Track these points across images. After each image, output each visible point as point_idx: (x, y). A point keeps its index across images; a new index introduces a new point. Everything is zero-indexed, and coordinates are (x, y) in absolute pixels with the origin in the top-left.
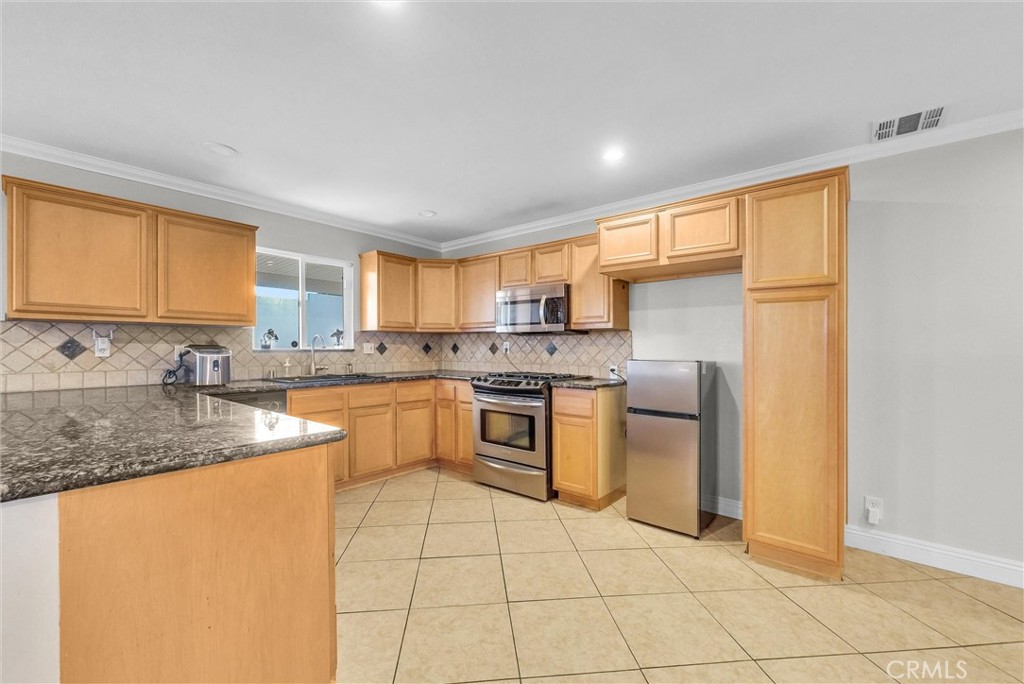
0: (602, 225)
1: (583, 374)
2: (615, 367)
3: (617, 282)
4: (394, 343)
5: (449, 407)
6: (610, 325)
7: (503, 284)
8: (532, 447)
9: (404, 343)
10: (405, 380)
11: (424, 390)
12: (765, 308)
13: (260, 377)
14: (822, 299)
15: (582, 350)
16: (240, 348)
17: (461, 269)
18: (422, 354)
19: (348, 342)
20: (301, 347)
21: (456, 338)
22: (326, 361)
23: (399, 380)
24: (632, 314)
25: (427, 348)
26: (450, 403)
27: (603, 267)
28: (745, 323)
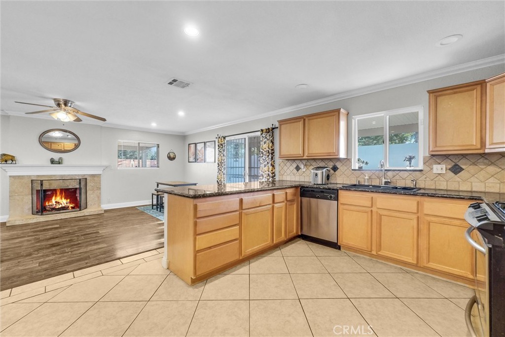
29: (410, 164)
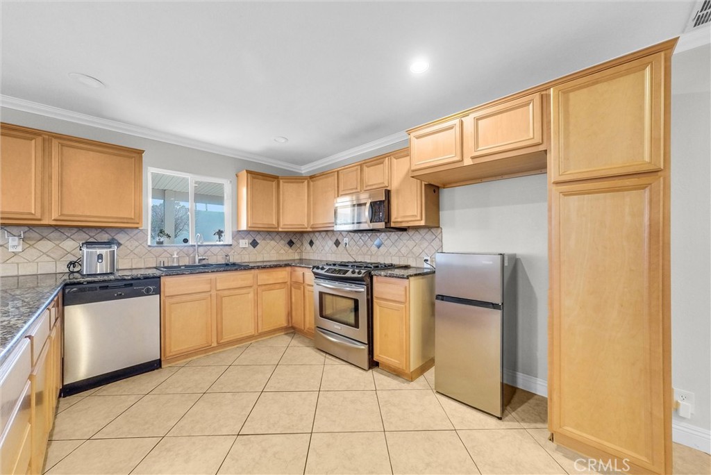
0: (412, 135)
1: (403, 263)
2: (428, 258)
3: (429, 186)
4: (264, 239)
5: (299, 289)
6: (423, 223)
7: (341, 193)
8: (356, 325)
9: (273, 239)
10: (264, 267)
11: (282, 275)
12: (574, 201)
13: (155, 266)
14: (643, 187)
15: (402, 244)
16: (137, 244)
17: (311, 183)
18: (287, 247)
19: (227, 239)
20: (190, 243)
21: (312, 235)
22: (209, 254)
23: (258, 267)
24: (441, 213)
25: (291, 243)
26: (299, 285)
27: (413, 171)
28: (550, 218)
29: (220, 238)
